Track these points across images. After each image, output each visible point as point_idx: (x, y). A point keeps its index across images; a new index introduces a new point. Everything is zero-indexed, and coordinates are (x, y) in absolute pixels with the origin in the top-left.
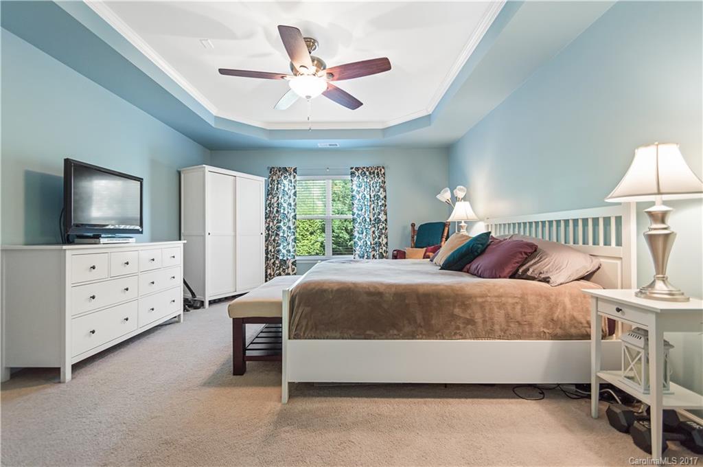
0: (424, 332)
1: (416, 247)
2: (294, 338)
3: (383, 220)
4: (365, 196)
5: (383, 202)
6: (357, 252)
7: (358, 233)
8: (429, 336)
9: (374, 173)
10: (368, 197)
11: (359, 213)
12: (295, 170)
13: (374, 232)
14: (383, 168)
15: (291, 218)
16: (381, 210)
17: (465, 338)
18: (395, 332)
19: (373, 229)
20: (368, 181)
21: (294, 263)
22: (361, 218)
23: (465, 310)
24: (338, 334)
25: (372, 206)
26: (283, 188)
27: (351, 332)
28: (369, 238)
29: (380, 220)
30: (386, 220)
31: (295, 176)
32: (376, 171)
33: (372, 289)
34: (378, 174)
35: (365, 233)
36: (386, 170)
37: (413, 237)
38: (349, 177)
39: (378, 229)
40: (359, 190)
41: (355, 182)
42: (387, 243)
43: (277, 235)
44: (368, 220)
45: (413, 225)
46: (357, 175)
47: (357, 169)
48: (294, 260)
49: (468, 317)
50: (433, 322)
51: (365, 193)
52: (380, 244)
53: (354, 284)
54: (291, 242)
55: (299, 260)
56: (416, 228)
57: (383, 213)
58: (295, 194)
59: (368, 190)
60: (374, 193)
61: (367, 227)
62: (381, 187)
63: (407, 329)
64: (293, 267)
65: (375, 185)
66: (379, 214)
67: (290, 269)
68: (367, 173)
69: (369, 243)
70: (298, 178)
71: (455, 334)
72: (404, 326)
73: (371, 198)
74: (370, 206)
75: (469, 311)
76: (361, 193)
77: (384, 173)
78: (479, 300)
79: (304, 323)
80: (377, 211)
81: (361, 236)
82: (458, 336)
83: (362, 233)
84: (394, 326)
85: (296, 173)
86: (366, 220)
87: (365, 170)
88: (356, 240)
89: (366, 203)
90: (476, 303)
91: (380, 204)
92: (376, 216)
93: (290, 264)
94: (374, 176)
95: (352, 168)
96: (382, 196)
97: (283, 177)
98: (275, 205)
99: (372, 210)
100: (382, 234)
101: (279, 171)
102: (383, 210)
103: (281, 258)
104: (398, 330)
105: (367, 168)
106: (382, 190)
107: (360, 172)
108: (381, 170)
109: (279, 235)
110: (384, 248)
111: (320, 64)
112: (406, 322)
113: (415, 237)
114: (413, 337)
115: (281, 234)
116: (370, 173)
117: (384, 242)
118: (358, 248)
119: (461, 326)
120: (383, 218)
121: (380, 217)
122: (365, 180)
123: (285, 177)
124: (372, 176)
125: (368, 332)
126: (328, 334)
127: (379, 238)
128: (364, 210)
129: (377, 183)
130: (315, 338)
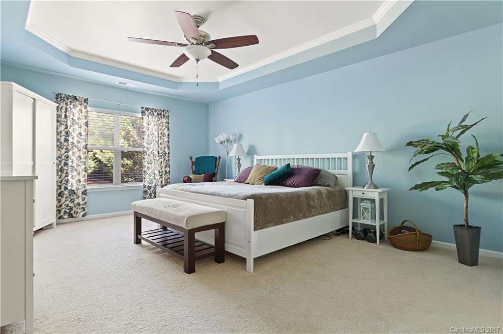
4: (153, 133)
6: (146, 179)
7: (148, 163)
9: (161, 114)
10: (156, 133)
11: (148, 146)
12: (86, 101)
14: (168, 111)
15: (82, 148)
20: (156, 120)
21: (84, 193)
22: (150, 151)
26: (71, 116)
29: (166, 153)
30: (169, 153)
31: (86, 107)
32: (163, 113)
34: (164, 116)
35: (153, 164)
36: (170, 113)
37: (192, 167)
38: (140, 115)
39: (164, 160)
40: (148, 127)
41: (145, 120)
42: (169, 172)
43: (66, 164)
44: (156, 153)
45: (191, 158)
46: (147, 114)
47: (147, 109)
48: (84, 189)
51: (154, 130)
52: (166, 172)
54: (81, 171)
55: (89, 189)
56: (194, 160)
58: (87, 124)
59: (156, 128)
60: (161, 131)
61: (154, 158)
62: (166, 126)
64: (84, 196)
65: (161, 125)
66: (165, 148)
67: (80, 198)
68: (156, 114)
69: (156, 172)
70: (89, 108)
73: (158, 134)
74: (158, 141)
76: (150, 130)
77: (168, 116)
80: (163, 146)
81: (150, 166)
83: (151, 164)
85: (87, 103)
87: (153, 110)
88: (146, 169)
89: (154, 139)
93: (80, 194)
94: (161, 117)
95: (142, 108)
97: (71, 106)
98: (63, 133)
101: (68, 99)
103: (69, 188)
105: (156, 110)
106: (166, 129)
107: (149, 111)
108: (166, 113)
109: (67, 164)
110: (168, 176)
113: (194, 166)
115: (70, 164)
116: (158, 114)
118: (147, 176)
121: (166, 151)
122: (154, 119)
123: (74, 105)
124: (159, 117)
128: (150, 144)
129: (163, 123)
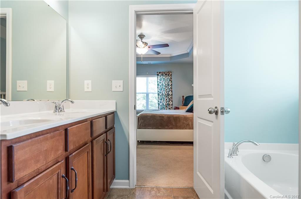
0: (175, 127)
1: (184, 106)
2: (139, 129)
3: (170, 94)
4: (163, 84)
5: (171, 87)
8: (176, 129)
9: (167, 74)
10: (164, 84)
13: (167, 99)
14: (171, 72)
16: (170, 90)
17: (186, 129)
18: (167, 127)
19: (166, 98)
22: (161, 94)
23: (186, 121)
24: (151, 128)
25: (166, 88)
27: (155, 127)
28: (165, 102)
29: (169, 94)
30: (172, 94)
32: (168, 74)
33: (161, 116)
34: (168, 75)
35: (163, 100)
36: (172, 73)
37: (183, 102)
38: (156, 76)
39: (168, 98)
40: (160, 81)
41: (159, 78)
42: (172, 104)
44: (164, 94)
45: (183, 97)
46: (160, 75)
47: (160, 73)
49: (187, 123)
50: (178, 124)
51: (163, 83)
52: (169, 104)
53: (156, 114)
56: (184, 98)
57: (170, 91)
59: (164, 81)
60: (167, 83)
61: (164, 97)
62: (170, 80)
63: (170, 126)
65: (167, 80)
66: (169, 92)
68: (164, 75)
69: (164, 104)
71: (184, 128)
72: (169, 126)
73: (165, 85)
74: (165, 88)
75: (188, 122)
76: (161, 83)
77: (171, 75)
78: (191, 119)
79: (142, 124)
80: (168, 91)
81: (161, 101)
82: (184, 129)
83: (162, 100)
84: (167, 125)
86: (163, 94)
87: (163, 73)
89: (163, 87)
90: (190, 119)
91: (169, 87)
92: (167, 93)
95: (157, 72)
96: (170, 84)
99: (166, 90)
100: (170, 100)
102: (171, 90)
104: (168, 127)
105: (164, 72)
106: (170, 81)
107: (161, 74)
108: (170, 73)
110: (171, 106)
111: (146, 44)
112: (170, 125)
113: (184, 101)
114: (172, 129)
116: (165, 74)
117: (171, 104)
118: (160, 106)
119: (185, 126)
120: (170, 93)
121: (169, 93)
122: (163, 77)
124: (166, 76)
125: (160, 127)
126: (148, 128)
127: (169, 102)
128: (162, 90)
129: (168, 79)
130: (145, 129)
